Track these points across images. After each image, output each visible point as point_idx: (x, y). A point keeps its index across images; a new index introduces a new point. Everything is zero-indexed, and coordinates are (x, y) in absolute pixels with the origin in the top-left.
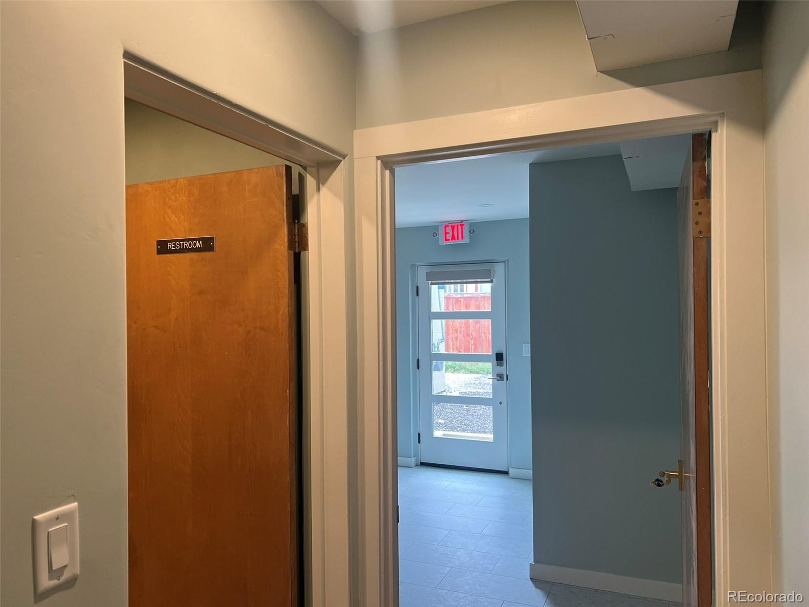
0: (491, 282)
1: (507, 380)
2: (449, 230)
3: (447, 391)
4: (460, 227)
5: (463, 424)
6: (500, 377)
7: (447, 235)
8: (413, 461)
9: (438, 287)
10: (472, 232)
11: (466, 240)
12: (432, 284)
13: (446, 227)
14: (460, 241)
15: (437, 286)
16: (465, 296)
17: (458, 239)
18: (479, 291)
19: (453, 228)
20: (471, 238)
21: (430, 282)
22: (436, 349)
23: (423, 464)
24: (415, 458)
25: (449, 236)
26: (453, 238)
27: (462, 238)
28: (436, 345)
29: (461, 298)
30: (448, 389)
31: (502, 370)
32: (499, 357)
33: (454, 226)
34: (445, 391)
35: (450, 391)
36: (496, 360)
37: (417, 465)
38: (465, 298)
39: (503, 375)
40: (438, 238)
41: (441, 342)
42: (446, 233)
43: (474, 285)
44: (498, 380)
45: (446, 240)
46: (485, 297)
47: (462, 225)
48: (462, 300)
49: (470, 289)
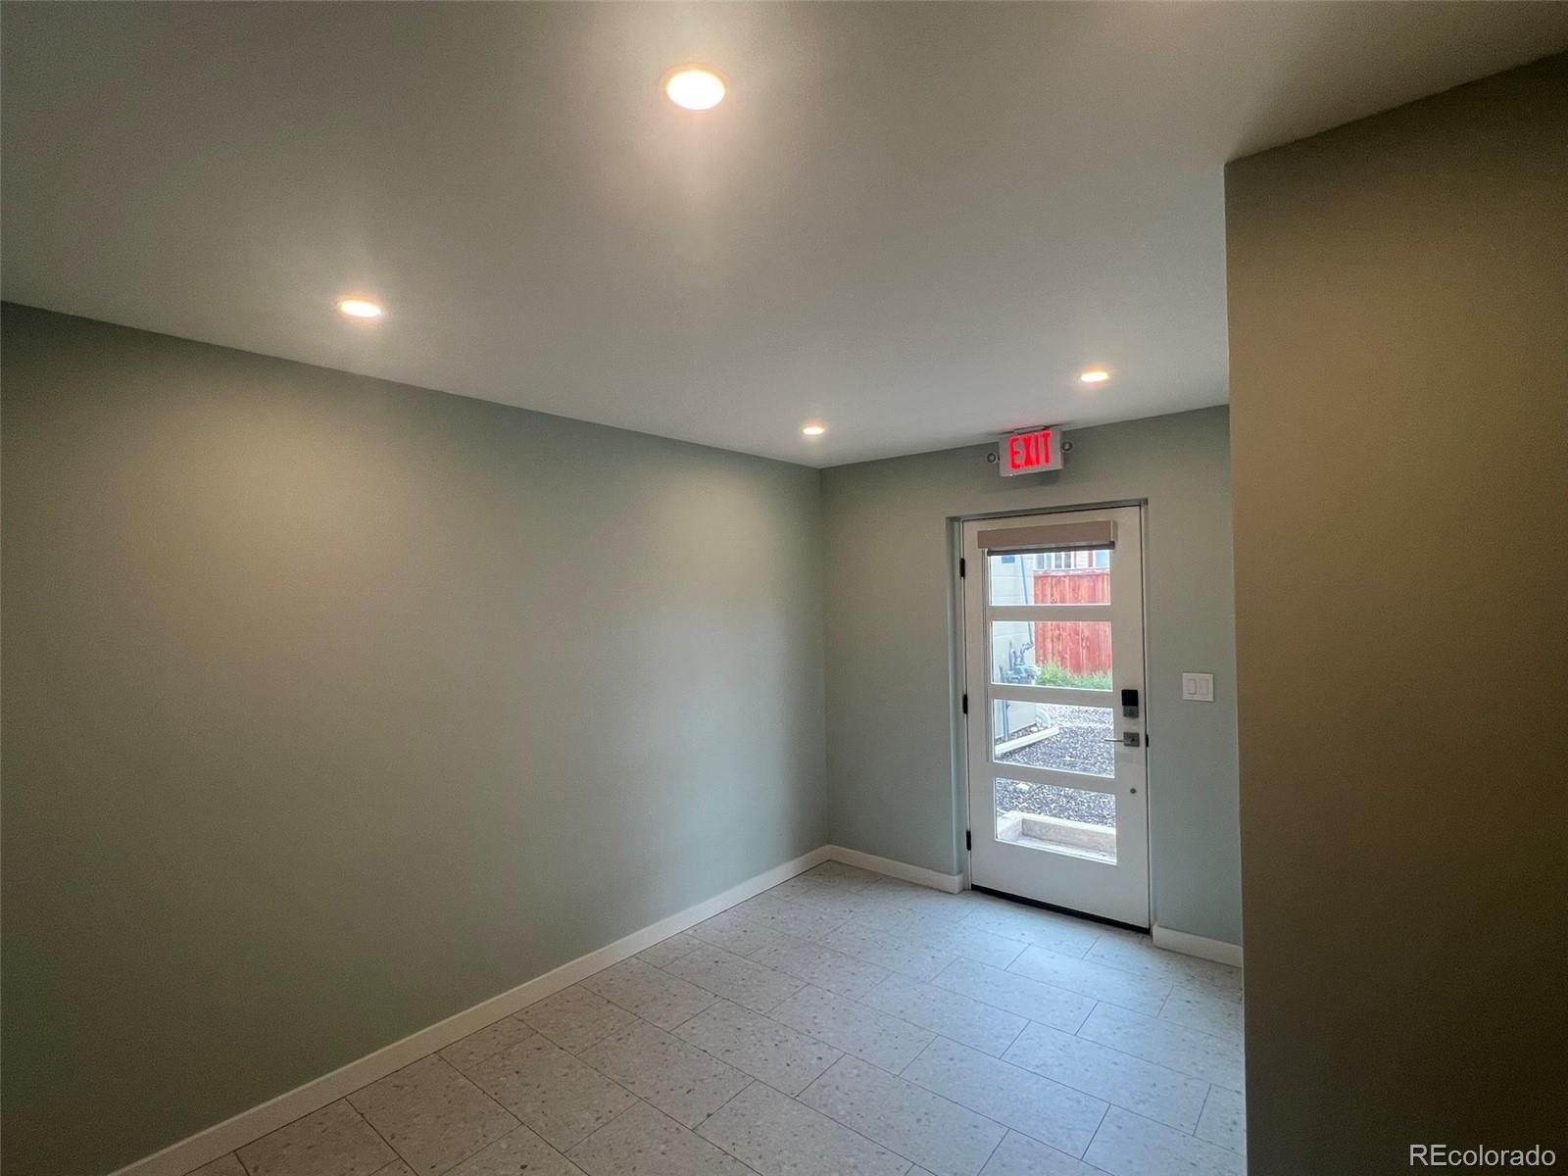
0: (1111, 545)
1: (1147, 745)
2: (1020, 447)
3: (1038, 725)
4: (1041, 441)
5: (1062, 793)
6: (1131, 739)
7: (1015, 457)
8: (955, 881)
9: (1003, 559)
10: (1067, 447)
11: (1056, 463)
12: (991, 553)
13: (1013, 441)
14: (1043, 467)
15: (1000, 557)
16: (1071, 573)
17: (1038, 462)
18: (1094, 566)
19: (1027, 442)
20: (1066, 460)
21: (986, 550)
22: (1019, 660)
23: (976, 889)
24: (961, 876)
25: (1020, 459)
26: (1028, 462)
27: (1047, 460)
28: (1018, 654)
29: (1065, 577)
30: (1040, 721)
31: (1137, 727)
32: (1130, 699)
33: (1030, 438)
34: (1035, 725)
35: (1044, 725)
36: (1124, 704)
37: (964, 889)
38: (1072, 577)
39: (1138, 735)
40: (998, 464)
41: (1028, 649)
42: (1014, 453)
43: (1085, 553)
44: (1126, 745)
45: (1015, 466)
46: (1104, 574)
47: (1046, 436)
48: (1067, 580)
49: (1081, 559)
